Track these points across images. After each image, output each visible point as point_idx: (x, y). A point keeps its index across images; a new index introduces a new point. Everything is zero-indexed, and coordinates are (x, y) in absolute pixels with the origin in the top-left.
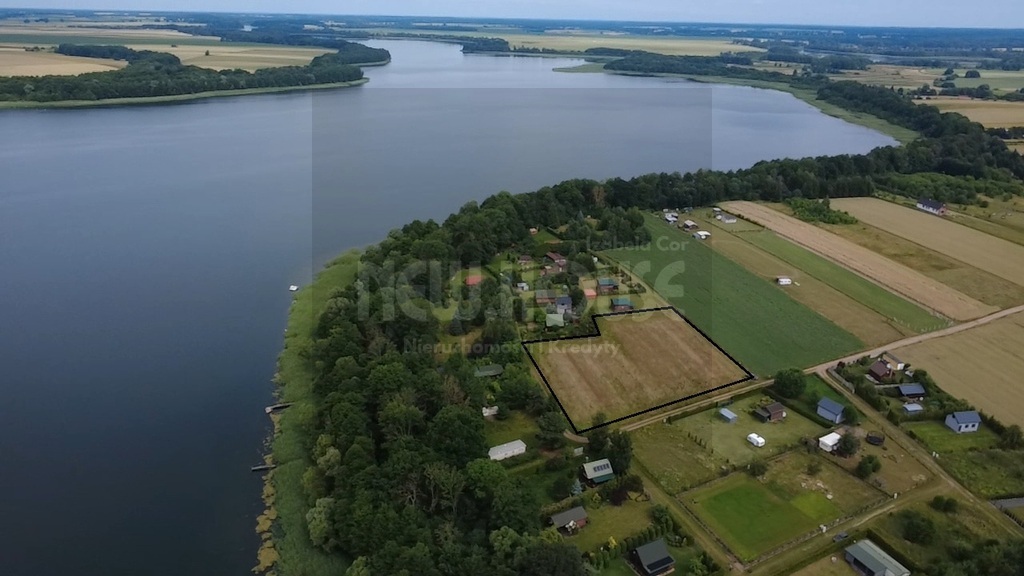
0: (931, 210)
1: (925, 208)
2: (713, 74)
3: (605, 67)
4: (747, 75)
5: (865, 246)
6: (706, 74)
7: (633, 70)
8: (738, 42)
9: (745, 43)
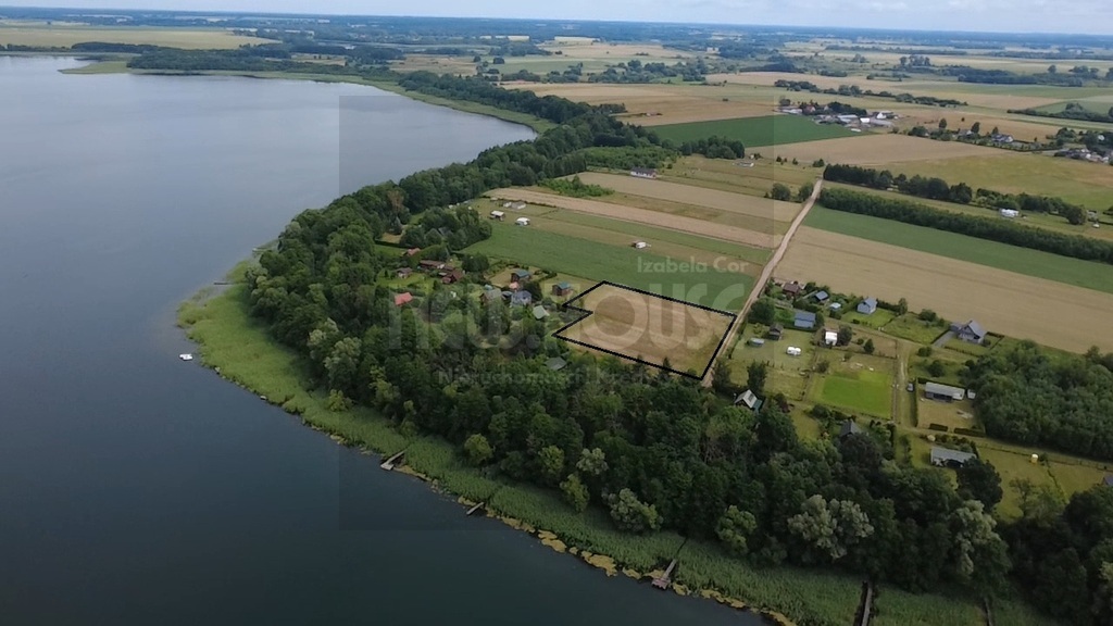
0: (645, 175)
1: (639, 175)
2: (269, 70)
3: (129, 66)
4: (309, 69)
5: (646, 208)
6: (261, 70)
7: (169, 68)
8: (240, 33)
9: (249, 34)
